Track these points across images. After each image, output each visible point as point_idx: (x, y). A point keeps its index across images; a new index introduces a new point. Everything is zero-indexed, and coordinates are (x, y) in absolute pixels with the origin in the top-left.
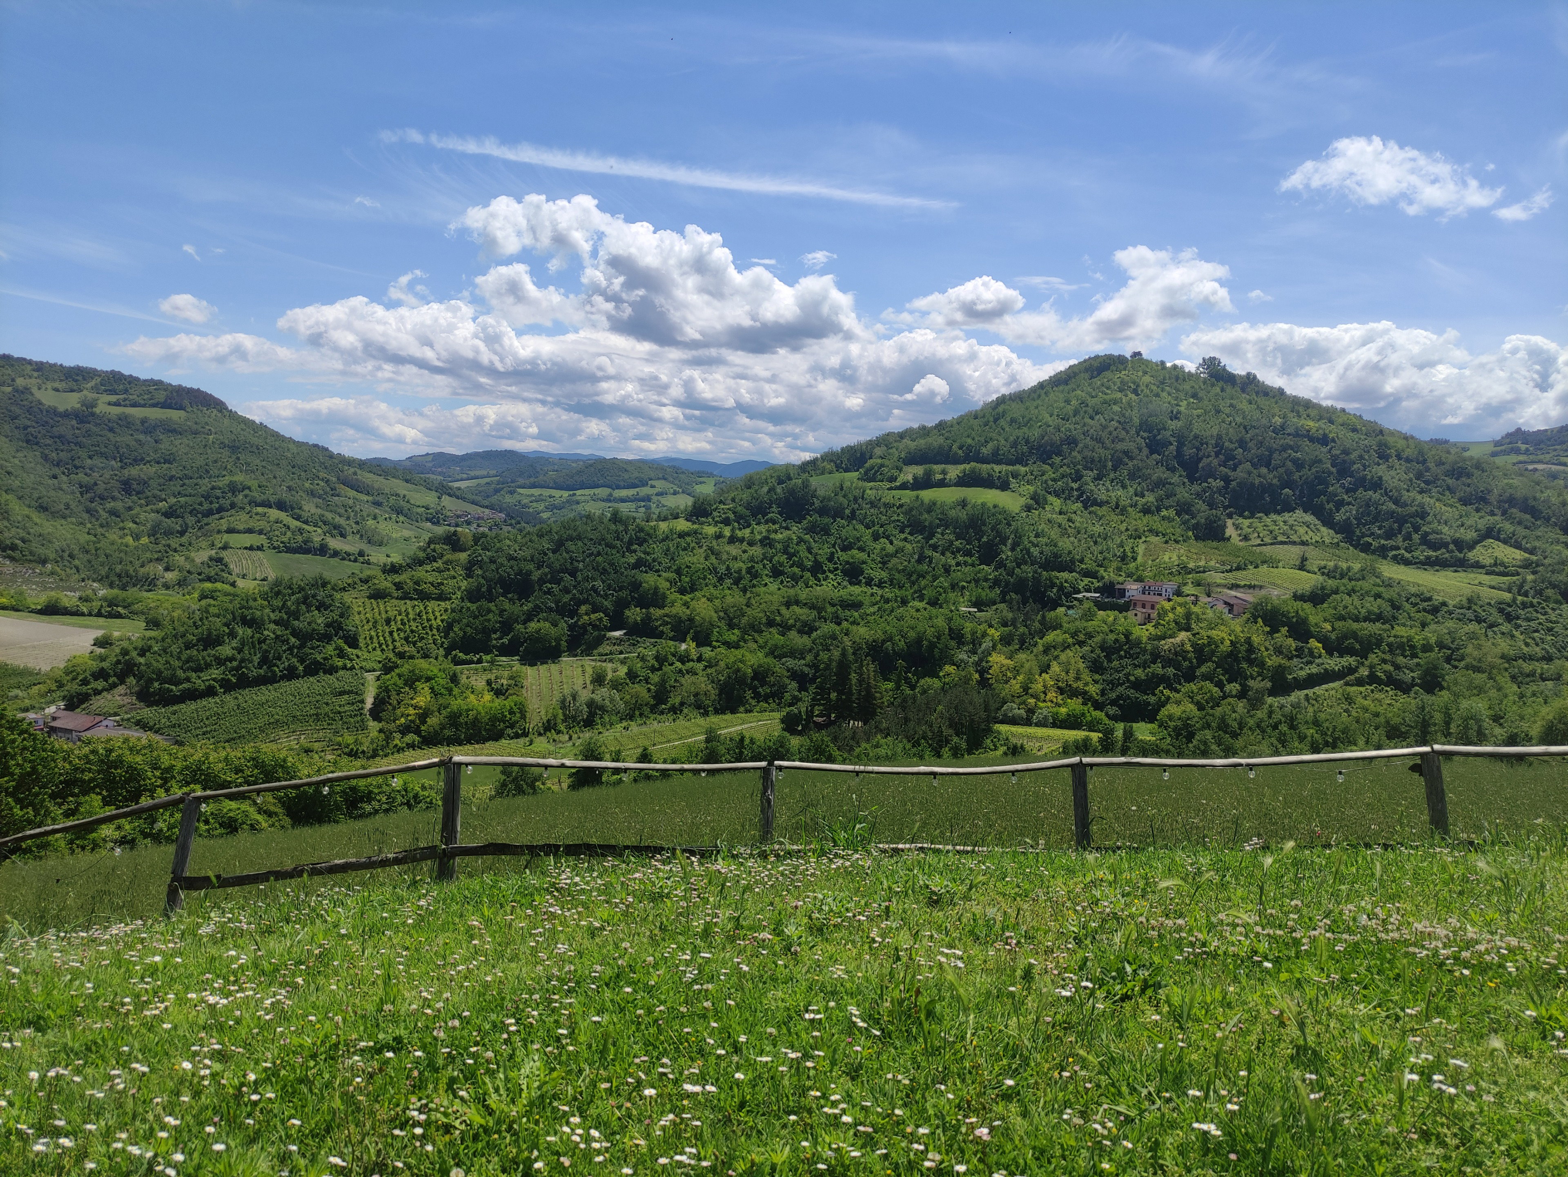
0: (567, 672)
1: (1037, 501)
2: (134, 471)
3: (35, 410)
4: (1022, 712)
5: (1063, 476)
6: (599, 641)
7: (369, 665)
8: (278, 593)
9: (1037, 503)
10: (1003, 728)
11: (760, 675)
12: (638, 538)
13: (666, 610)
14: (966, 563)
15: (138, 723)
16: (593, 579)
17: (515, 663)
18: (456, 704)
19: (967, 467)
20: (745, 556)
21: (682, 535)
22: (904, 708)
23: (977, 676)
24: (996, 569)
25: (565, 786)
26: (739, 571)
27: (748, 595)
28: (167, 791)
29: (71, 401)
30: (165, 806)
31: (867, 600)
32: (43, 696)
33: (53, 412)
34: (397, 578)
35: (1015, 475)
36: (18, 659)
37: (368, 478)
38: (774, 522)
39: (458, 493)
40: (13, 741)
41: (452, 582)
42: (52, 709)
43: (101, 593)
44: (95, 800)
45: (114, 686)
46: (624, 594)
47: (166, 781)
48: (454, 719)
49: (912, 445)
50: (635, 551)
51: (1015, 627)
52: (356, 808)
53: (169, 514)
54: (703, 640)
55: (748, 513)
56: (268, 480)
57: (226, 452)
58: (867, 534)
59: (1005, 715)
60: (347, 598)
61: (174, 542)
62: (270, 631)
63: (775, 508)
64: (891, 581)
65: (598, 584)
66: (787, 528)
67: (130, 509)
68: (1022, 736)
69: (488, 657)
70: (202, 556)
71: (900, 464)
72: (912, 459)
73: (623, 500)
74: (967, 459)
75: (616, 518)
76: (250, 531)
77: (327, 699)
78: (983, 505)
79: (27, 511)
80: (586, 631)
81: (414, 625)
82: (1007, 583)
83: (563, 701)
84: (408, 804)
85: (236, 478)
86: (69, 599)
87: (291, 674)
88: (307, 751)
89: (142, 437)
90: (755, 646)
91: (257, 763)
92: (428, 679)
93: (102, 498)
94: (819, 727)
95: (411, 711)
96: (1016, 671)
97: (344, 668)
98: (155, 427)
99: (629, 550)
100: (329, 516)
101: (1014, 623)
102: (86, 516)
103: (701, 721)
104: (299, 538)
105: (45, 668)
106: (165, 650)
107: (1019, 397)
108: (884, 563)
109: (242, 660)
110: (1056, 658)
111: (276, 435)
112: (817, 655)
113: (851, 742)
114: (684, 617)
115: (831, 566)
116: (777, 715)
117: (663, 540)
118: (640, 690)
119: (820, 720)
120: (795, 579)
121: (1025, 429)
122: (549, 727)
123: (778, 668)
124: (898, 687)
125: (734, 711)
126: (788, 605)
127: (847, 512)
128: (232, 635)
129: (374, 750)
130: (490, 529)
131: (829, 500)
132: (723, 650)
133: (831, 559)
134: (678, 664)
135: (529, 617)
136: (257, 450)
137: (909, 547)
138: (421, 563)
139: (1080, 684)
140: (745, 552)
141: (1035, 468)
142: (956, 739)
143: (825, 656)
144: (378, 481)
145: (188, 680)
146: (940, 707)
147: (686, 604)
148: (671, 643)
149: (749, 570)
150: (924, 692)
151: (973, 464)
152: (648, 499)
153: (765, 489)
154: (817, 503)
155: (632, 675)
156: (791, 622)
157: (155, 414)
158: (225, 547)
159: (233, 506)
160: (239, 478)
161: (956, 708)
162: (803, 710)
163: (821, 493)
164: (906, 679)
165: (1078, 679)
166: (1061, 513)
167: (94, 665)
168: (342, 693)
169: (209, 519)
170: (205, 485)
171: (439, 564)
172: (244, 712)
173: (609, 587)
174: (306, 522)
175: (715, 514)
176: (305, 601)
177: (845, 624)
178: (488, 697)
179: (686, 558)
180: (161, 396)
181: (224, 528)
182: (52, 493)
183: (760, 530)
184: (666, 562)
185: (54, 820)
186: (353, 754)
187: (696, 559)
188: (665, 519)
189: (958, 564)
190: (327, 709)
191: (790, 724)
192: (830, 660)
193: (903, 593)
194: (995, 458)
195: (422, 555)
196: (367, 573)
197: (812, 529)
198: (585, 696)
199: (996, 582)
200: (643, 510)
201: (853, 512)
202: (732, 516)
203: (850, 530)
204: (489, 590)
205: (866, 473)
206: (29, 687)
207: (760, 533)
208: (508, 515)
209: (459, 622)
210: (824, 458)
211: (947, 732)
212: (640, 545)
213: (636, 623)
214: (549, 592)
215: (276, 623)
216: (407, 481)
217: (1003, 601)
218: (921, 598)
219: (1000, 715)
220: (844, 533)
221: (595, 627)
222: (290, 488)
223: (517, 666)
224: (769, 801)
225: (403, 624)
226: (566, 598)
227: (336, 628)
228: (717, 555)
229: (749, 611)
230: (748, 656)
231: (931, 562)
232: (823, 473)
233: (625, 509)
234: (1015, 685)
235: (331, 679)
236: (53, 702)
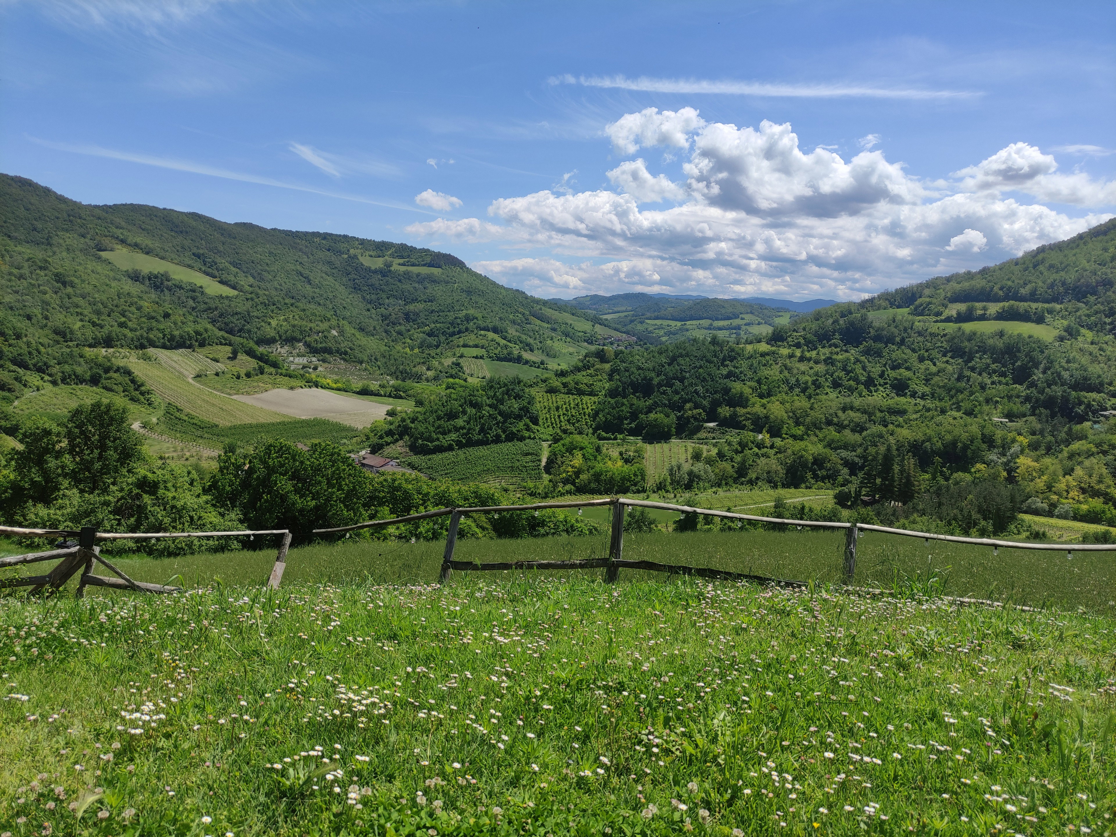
0: (675, 450)
1: (1071, 333)
2: (411, 307)
3: (359, 268)
4: (1045, 505)
5: (1097, 313)
6: (698, 429)
7: (544, 437)
8: (492, 387)
9: (1070, 334)
10: (1027, 517)
11: (819, 462)
12: (730, 356)
13: (749, 409)
14: (1000, 383)
15: (409, 464)
16: (696, 385)
17: (639, 440)
18: (599, 466)
19: (1006, 304)
20: (812, 372)
21: (763, 355)
22: (938, 495)
23: (1005, 474)
24: (1028, 388)
25: (670, 529)
26: (806, 382)
27: (812, 401)
28: (425, 508)
29: (378, 263)
30: (424, 517)
31: (911, 409)
32: (358, 444)
33: (369, 270)
34: (565, 380)
35: (1050, 312)
36: (347, 421)
37: (548, 312)
38: (836, 346)
39: (606, 323)
40: (344, 470)
41: (599, 384)
42: (363, 452)
43: (391, 383)
44: (386, 510)
45: (397, 441)
46: (717, 396)
47: (425, 502)
48: (597, 477)
49: (958, 287)
50: (727, 366)
51: (1043, 436)
52: (535, 530)
53: (430, 335)
54: (775, 432)
55: (815, 339)
56: (488, 313)
57: (464, 295)
58: (914, 357)
59: (1029, 507)
60: (533, 391)
61: (433, 352)
62: (486, 411)
63: (837, 336)
64: (933, 395)
65: (699, 388)
66: (847, 351)
67: (409, 331)
68: (1044, 525)
69: (621, 436)
70: (448, 362)
71: (946, 302)
72: (956, 299)
73: (720, 329)
74: (1006, 298)
75: (714, 341)
76: (476, 346)
77: (519, 457)
78: (1019, 335)
79: (353, 331)
80: (689, 422)
81: (573, 411)
82: (1037, 400)
83: (671, 470)
84: (567, 531)
85: (469, 312)
86: (374, 386)
87: (497, 440)
88: (506, 490)
89: (417, 285)
90: (816, 439)
91: (477, 495)
92: (582, 449)
93: (394, 324)
94: (865, 504)
95: (570, 469)
96: (1042, 472)
97: (529, 438)
98: (424, 279)
99: (723, 365)
100: (524, 337)
101: (1042, 432)
102: (384, 334)
103: (771, 492)
104: (505, 352)
105: (360, 427)
106: (425, 420)
107: (1060, 247)
108: (927, 380)
109: (469, 429)
110: (1080, 463)
111: (494, 284)
112: (866, 449)
113: (892, 518)
114: (762, 415)
115: (882, 381)
116: (831, 493)
117: (749, 358)
118: (727, 466)
119: (866, 498)
120: (851, 390)
121: (1062, 274)
122: (660, 487)
123: (834, 457)
124: (934, 478)
125: (796, 487)
126: (844, 409)
127: (898, 339)
128: (464, 412)
129: (546, 493)
130: (626, 348)
131: (883, 329)
132: (790, 441)
133: (882, 376)
134: (756, 450)
135: (650, 410)
136: (482, 294)
137: (950, 368)
138: (579, 370)
139: (1102, 487)
140: (811, 368)
141: (1070, 306)
142: (983, 523)
143: (872, 450)
144: (555, 315)
145: (438, 439)
146: (971, 496)
147: (764, 406)
148: (751, 433)
149: (814, 383)
150: (957, 483)
151: (1012, 302)
152: (739, 328)
153: (830, 321)
154: (872, 332)
155: (721, 455)
156: (846, 422)
157: (424, 270)
158: (462, 356)
159: (467, 329)
160: (471, 312)
161: (985, 498)
162: (853, 490)
163: (876, 324)
164: (941, 472)
165: (1100, 482)
166: (1092, 343)
167: (387, 427)
168: (527, 454)
169: (453, 338)
170: (451, 316)
171: (591, 371)
172: (469, 462)
173: (707, 391)
174: (510, 341)
175: (789, 339)
176: (507, 393)
177: (891, 427)
178: (620, 463)
179: (766, 372)
180: (428, 260)
181: (461, 344)
182: (367, 320)
183: (825, 352)
184: (750, 374)
185: (364, 520)
186: (532, 494)
187: (773, 372)
188: (751, 343)
189: (993, 383)
190: (518, 464)
191: (842, 500)
192: (877, 453)
193: (943, 404)
194: (1033, 297)
195: (580, 364)
196: (546, 375)
197: (867, 352)
198: (686, 467)
199: (1027, 399)
200: (734, 336)
201: (903, 341)
202: (802, 341)
203: (898, 354)
204: (624, 390)
205: (916, 309)
206: (351, 438)
207: (825, 354)
208: (638, 338)
209: (603, 411)
210: (880, 297)
211: (975, 516)
212: (731, 361)
213: (725, 418)
214: (664, 393)
215: (490, 406)
216: (573, 314)
217: (1033, 414)
218: (958, 409)
219: (1024, 506)
220: (894, 356)
221: (696, 419)
222: (501, 319)
223: (640, 444)
224: (851, 553)
225: (567, 410)
226: (676, 398)
227: (525, 410)
228: (789, 370)
229: (812, 413)
230: (810, 447)
231: (968, 380)
232: (879, 309)
233: (721, 335)
234: (1040, 483)
235: (521, 444)
236: (364, 448)
